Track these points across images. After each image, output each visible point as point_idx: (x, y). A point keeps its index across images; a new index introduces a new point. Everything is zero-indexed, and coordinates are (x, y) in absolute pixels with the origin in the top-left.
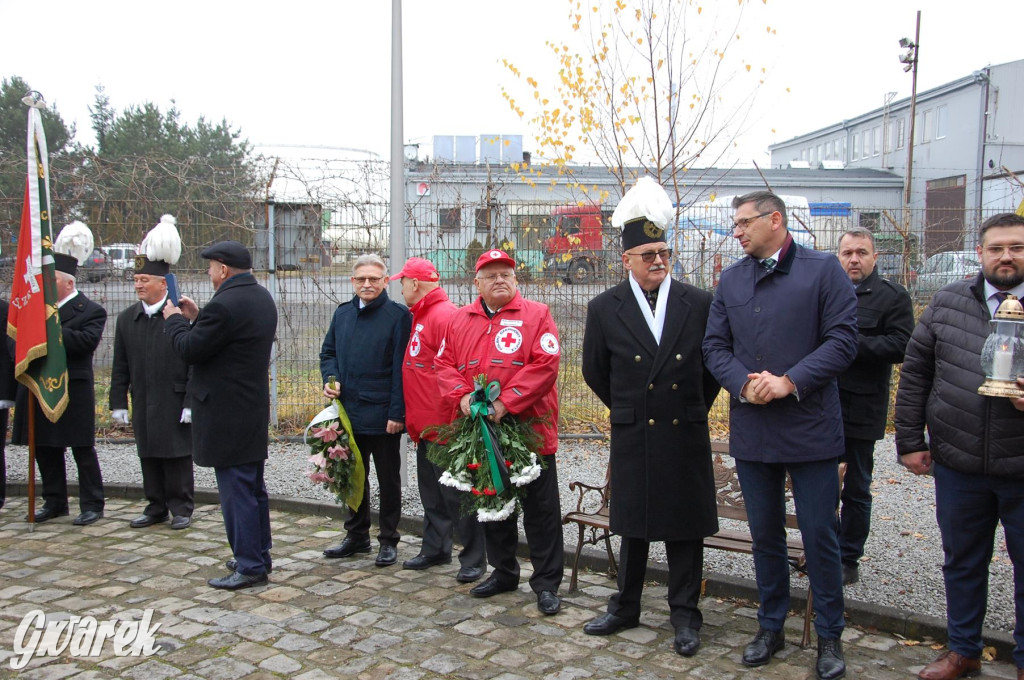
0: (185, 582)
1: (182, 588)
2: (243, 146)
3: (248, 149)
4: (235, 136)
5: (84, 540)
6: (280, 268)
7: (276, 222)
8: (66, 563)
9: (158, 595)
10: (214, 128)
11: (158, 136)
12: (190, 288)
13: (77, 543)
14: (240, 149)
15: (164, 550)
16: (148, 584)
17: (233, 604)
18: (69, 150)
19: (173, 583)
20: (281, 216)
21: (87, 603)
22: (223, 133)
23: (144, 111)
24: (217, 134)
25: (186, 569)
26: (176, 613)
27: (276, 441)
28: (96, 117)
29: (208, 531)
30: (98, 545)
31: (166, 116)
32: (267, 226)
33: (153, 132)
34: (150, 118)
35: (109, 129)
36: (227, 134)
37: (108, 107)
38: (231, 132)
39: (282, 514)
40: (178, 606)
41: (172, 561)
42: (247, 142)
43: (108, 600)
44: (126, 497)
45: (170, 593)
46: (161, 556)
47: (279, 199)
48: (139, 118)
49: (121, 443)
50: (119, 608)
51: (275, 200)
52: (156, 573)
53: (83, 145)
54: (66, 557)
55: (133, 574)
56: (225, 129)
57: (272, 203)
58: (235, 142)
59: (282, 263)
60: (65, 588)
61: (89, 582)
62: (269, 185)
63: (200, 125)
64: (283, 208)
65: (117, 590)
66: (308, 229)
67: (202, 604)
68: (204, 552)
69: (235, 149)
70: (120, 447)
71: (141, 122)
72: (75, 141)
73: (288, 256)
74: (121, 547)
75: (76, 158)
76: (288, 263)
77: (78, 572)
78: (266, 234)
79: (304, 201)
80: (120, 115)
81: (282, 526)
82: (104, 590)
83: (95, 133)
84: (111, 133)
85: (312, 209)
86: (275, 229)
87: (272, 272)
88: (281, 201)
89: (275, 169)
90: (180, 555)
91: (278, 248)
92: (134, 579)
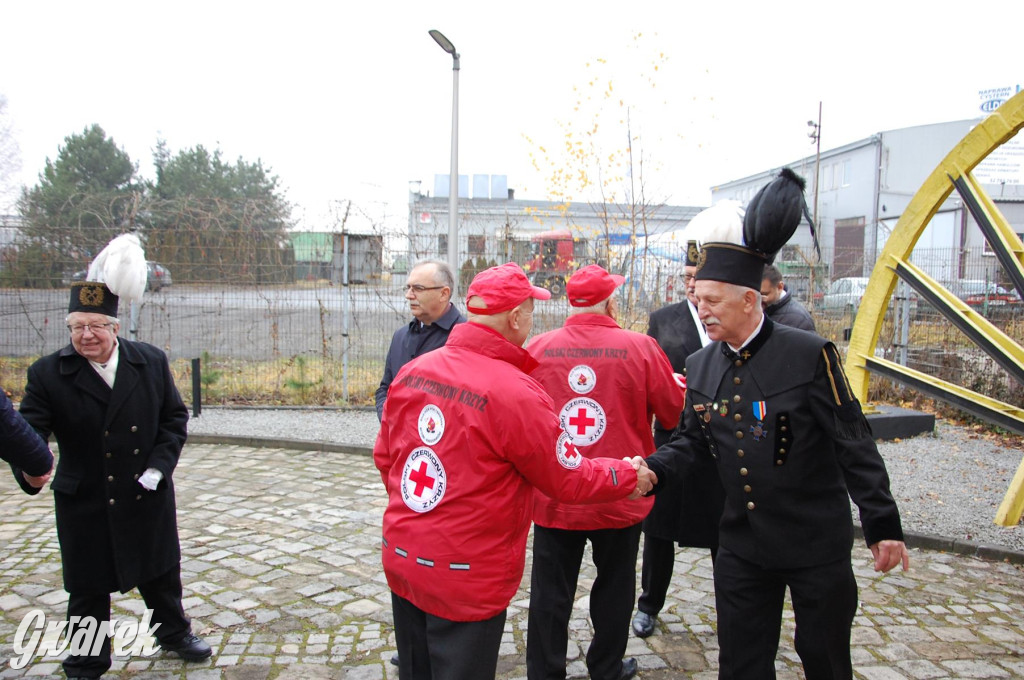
0: (316, 496)
1: (315, 499)
2: (274, 180)
3: (278, 182)
4: (268, 171)
5: (236, 470)
6: (351, 282)
7: (349, 248)
8: (232, 482)
9: (302, 502)
10: (251, 165)
11: (206, 171)
12: (284, 295)
13: (233, 471)
14: (271, 182)
15: (294, 477)
16: (291, 495)
17: (355, 507)
18: (133, 182)
19: (307, 496)
20: (353, 244)
21: (257, 505)
22: (258, 169)
23: (195, 151)
24: (252, 170)
25: (314, 489)
26: (319, 512)
27: (349, 410)
28: (156, 155)
29: (319, 467)
30: (247, 473)
31: (213, 155)
32: (342, 251)
33: (202, 167)
34: (200, 157)
35: (166, 165)
36: (261, 169)
37: (166, 148)
38: (264, 168)
39: (366, 458)
40: (318, 508)
41: (301, 483)
42: (277, 177)
43: (270, 504)
44: (251, 446)
45: (309, 501)
46: (293, 480)
47: (352, 231)
48: (191, 157)
49: (237, 409)
50: (279, 508)
51: (349, 233)
52: (295, 490)
53: (145, 178)
54: (230, 480)
55: (279, 490)
56: (260, 166)
57: (347, 234)
58: (268, 177)
59: (353, 278)
60: (239, 496)
61: (253, 494)
62: (344, 221)
63: (239, 162)
64: (354, 238)
65: (274, 499)
66: (372, 254)
67: (333, 507)
68: (321, 479)
69: (267, 182)
70: (237, 412)
71: (193, 160)
72: (138, 175)
73: (357, 274)
74: (264, 474)
75: (138, 188)
76: (357, 278)
77: (243, 488)
78: (342, 257)
79: (370, 234)
80: (175, 154)
81: (369, 465)
82: (265, 498)
83: (155, 168)
84: (168, 168)
85: (377, 239)
86: (349, 254)
87: (345, 285)
88: (353, 233)
89: (348, 209)
90: (306, 480)
91: (350, 267)
92: (282, 493)
